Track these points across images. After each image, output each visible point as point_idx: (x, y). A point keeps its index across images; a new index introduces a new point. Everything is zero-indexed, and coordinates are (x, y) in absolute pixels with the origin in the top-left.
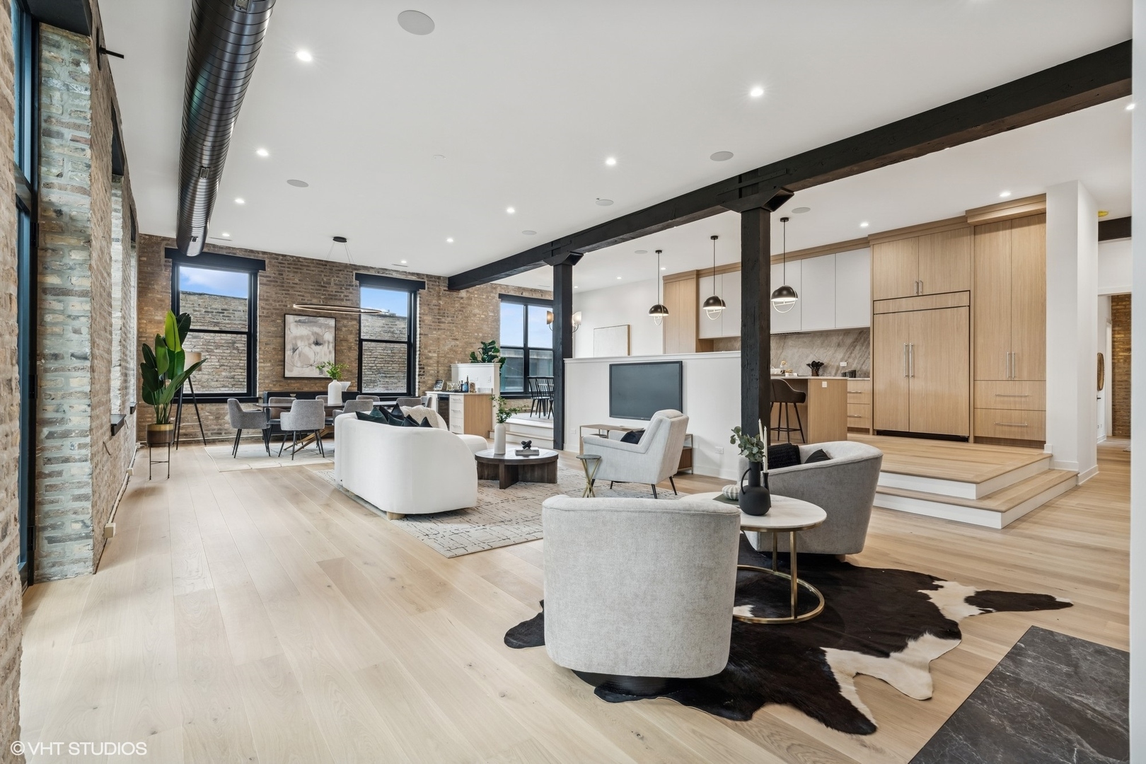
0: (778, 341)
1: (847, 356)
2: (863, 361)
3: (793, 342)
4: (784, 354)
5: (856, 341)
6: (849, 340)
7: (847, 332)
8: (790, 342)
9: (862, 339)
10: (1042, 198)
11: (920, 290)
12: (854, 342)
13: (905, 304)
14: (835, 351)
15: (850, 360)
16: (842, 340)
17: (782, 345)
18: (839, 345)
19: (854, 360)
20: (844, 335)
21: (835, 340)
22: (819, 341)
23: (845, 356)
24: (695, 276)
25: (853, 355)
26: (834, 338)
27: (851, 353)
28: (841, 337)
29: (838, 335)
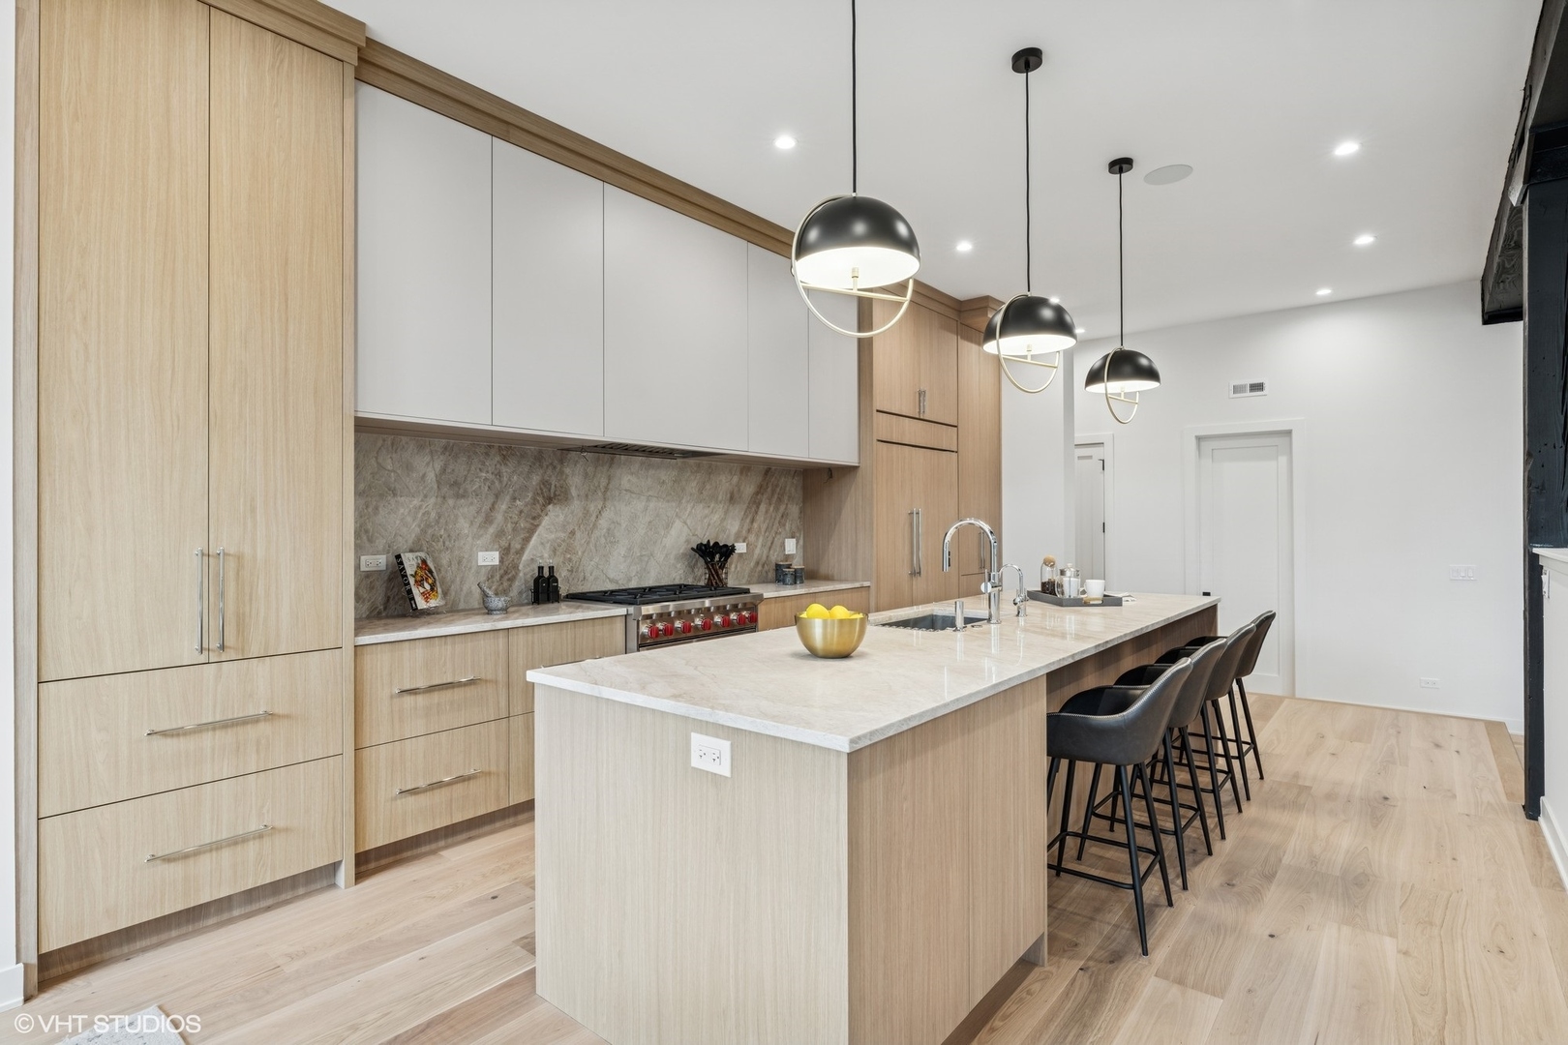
1: (746, 527)
2: (770, 538)
3: (634, 479)
4: (607, 514)
5: (760, 490)
6: (749, 487)
7: (745, 465)
8: (628, 476)
13: (908, 430)
14: (726, 512)
15: (752, 538)
16: (738, 485)
18: (732, 499)
19: (757, 536)
20: (741, 473)
21: (725, 482)
23: (742, 526)
25: (755, 525)
26: (723, 478)
27: (752, 521)
28: (735, 479)
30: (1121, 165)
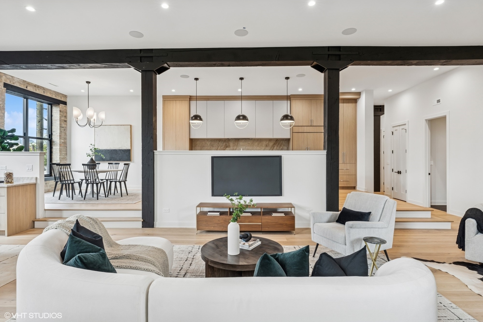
0: (234, 142)
3: (243, 143)
5: (275, 144)
6: (271, 144)
7: (270, 140)
8: (241, 143)
9: (277, 144)
10: (359, 94)
11: (312, 123)
12: (274, 145)
13: (306, 129)
16: (268, 143)
17: (237, 144)
18: (266, 146)
21: (264, 143)
22: (256, 144)
24: (189, 99)
26: (264, 142)
29: (266, 141)
30: (287, 78)
